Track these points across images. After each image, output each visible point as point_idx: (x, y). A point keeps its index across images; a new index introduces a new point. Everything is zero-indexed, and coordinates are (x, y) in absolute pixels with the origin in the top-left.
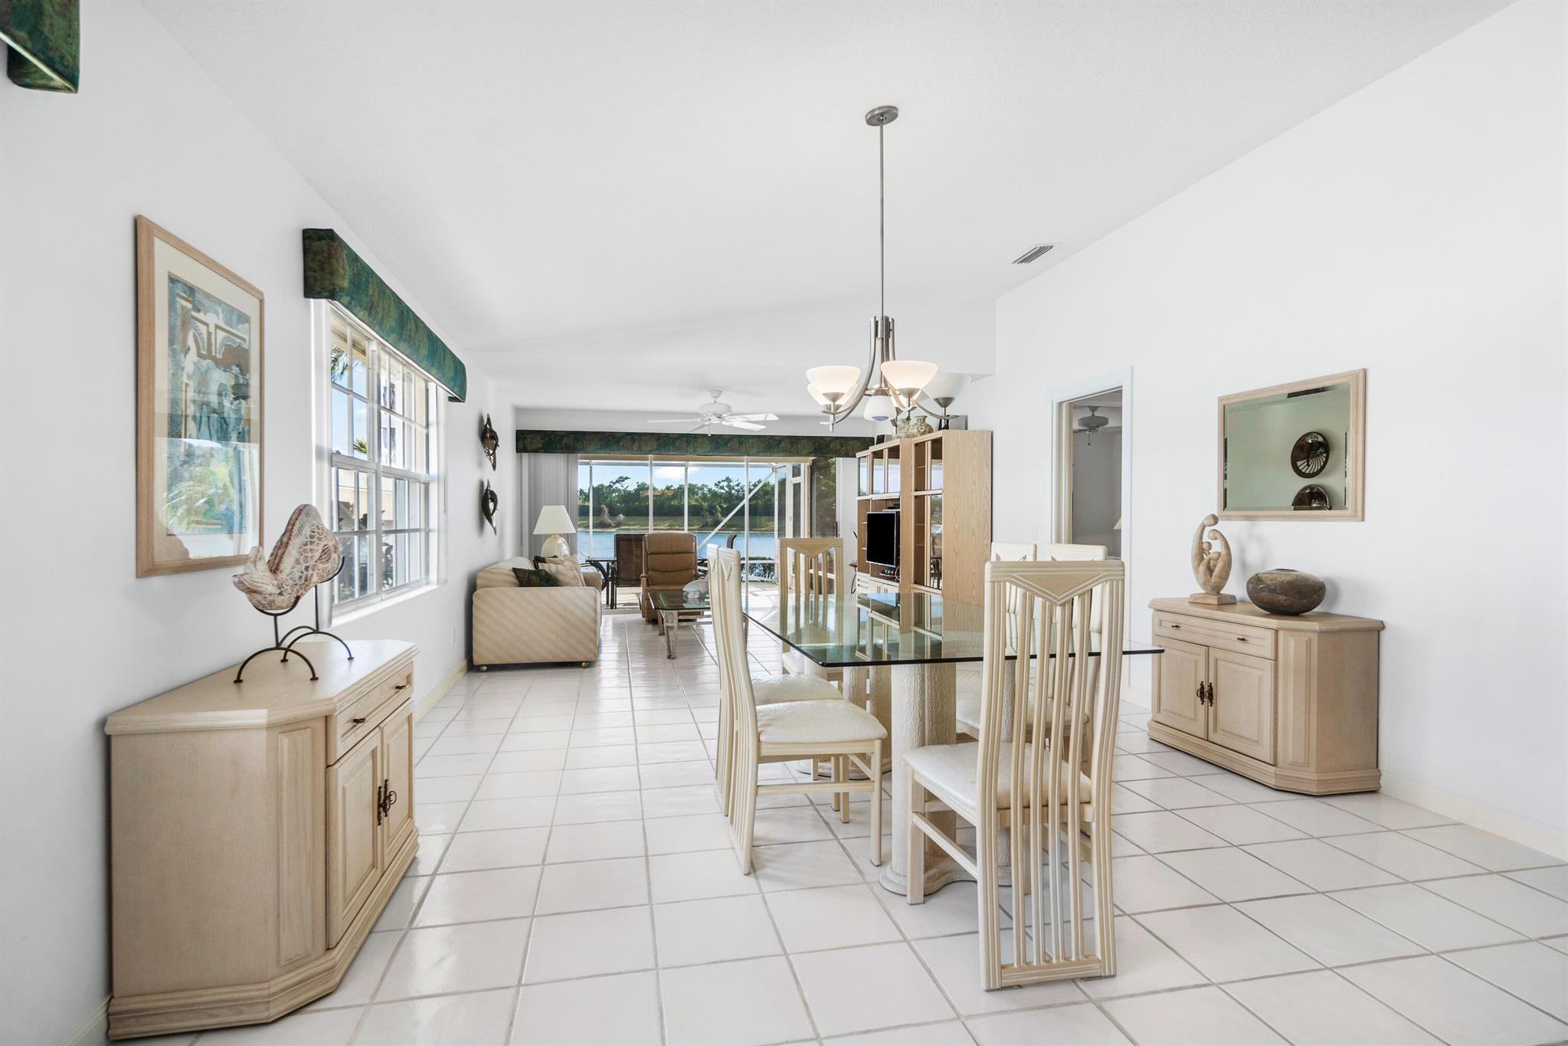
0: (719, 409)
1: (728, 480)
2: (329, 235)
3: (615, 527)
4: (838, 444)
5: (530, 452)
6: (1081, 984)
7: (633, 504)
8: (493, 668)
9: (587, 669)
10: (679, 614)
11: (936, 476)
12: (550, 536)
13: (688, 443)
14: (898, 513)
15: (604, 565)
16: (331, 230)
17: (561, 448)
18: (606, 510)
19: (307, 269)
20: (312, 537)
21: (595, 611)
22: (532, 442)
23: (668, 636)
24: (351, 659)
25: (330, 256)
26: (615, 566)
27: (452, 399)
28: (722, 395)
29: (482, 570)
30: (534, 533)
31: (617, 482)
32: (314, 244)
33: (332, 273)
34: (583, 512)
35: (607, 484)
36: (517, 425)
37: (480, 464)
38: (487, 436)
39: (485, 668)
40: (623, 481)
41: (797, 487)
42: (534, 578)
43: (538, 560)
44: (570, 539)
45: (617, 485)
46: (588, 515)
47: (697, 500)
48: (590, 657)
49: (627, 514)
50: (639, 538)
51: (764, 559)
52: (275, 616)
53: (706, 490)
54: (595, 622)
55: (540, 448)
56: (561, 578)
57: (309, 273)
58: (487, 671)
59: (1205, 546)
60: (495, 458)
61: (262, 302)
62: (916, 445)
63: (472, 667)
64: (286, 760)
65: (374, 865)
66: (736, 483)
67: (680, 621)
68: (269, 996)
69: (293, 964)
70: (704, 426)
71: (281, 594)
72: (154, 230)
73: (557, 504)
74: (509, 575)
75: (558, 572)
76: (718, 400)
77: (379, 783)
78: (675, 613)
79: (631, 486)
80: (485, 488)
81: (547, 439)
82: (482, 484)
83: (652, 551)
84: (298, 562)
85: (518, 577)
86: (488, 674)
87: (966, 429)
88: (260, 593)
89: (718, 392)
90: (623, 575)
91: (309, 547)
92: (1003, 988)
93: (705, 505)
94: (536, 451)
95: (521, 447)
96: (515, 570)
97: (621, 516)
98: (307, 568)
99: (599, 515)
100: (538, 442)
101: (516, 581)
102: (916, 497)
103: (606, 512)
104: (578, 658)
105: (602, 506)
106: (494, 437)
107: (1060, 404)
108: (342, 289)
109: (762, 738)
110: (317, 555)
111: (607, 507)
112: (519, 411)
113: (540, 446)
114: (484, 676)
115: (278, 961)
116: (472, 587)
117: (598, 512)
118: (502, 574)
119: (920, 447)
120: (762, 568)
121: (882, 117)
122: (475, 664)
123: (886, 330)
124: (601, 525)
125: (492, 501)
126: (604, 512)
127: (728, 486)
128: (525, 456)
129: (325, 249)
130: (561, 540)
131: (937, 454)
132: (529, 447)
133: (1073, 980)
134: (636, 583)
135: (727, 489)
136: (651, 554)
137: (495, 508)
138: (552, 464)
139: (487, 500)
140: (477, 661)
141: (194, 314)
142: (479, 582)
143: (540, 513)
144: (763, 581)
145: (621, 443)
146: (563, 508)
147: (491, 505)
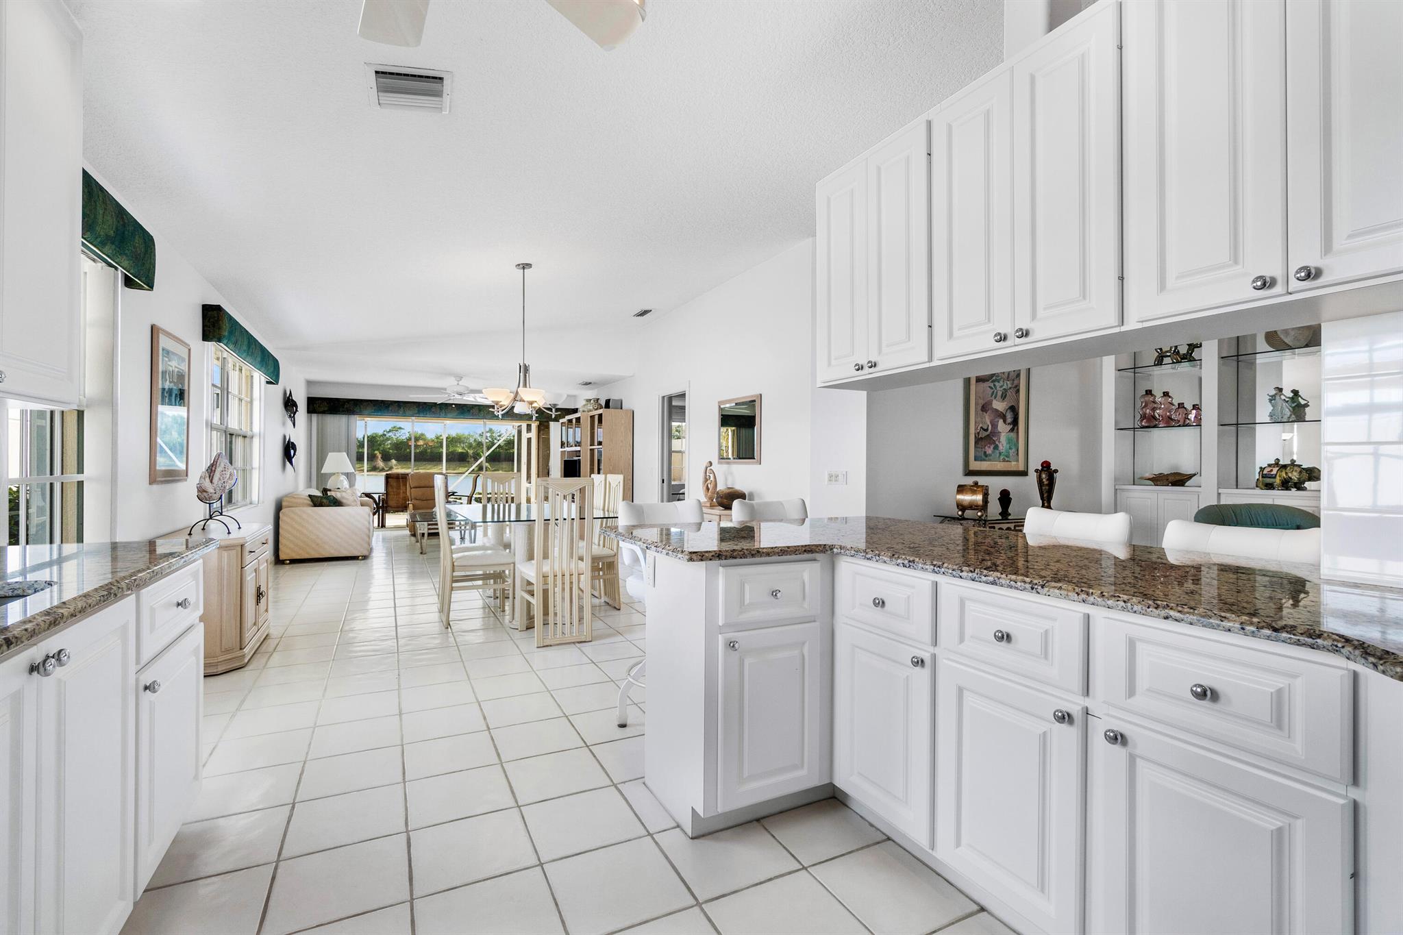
0: (460, 389)
1: (491, 431)
2: (218, 308)
3: (386, 469)
4: (552, 412)
5: (319, 413)
6: (577, 645)
7: (401, 452)
8: (294, 561)
9: (362, 561)
10: (429, 525)
11: (600, 433)
12: (334, 474)
13: (441, 409)
14: (579, 460)
15: (376, 497)
16: (219, 305)
17: (343, 411)
18: (379, 456)
19: (204, 326)
20: (225, 468)
21: (369, 530)
22: (322, 406)
23: (421, 543)
24: (240, 528)
25: (218, 320)
26: (384, 497)
27: (268, 383)
28: (463, 380)
29: (286, 496)
30: (322, 472)
31: (390, 431)
32: (209, 313)
33: (219, 328)
34: (360, 458)
35: (381, 433)
36: (308, 394)
37: (284, 424)
38: (289, 404)
39: (288, 562)
41: (529, 440)
42: (325, 501)
43: (325, 491)
44: (348, 475)
45: (390, 434)
46: (363, 460)
47: (463, 448)
48: (365, 553)
49: (398, 459)
50: (404, 477)
52: (210, 504)
53: (472, 440)
54: (369, 538)
55: (327, 411)
56: (344, 501)
57: (206, 328)
58: (289, 564)
59: (708, 477)
60: (294, 419)
61: (190, 350)
62: (591, 417)
63: (278, 561)
64: (226, 563)
65: (255, 624)
66: (499, 434)
67: (429, 529)
68: (218, 662)
69: (228, 651)
70: (450, 399)
71: (215, 493)
72: (159, 329)
73: (339, 451)
74: (305, 499)
75: (343, 498)
76: (460, 383)
77: (258, 586)
78: (426, 523)
79: (403, 436)
80: (287, 440)
81: (332, 404)
82: (285, 437)
83: (414, 485)
84: (220, 479)
85: (312, 501)
86: (291, 566)
87: (621, 408)
88: (206, 492)
89: (459, 378)
90: (391, 503)
91: (224, 472)
92: (544, 646)
93: (471, 452)
94: (324, 412)
95: (311, 410)
96: (310, 496)
97: (393, 461)
98: (224, 482)
99: (372, 461)
100: (325, 407)
101: (311, 503)
102: (591, 450)
103: (380, 458)
104: (356, 554)
105: (376, 452)
106: (294, 404)
107: (663, 397)
108: (224, 336)
109: (455, 564)
110: (228, 476)
111: (380, 453)
112: (310, 383)
114: (287, 567)
115: (221, 649)
116: (279, 508)
117: (372, 458)
118: (302, 499)
119: (592, 417)
121: (525, 266)
122: (281, 559)
123: (525, 369)
124: (374, 469)
125: (293, 449)
126: (378, 457)
127: (491, 436)
128: (314, 417)
129: (216, 315)
130: (343, 478)
131: (600, 421)
132: (318, 409)
133: (574, 643)
134: (402, 508)
135: (490, 439)
136: (414, 488)
137: (294, 454)
138: (336, 423)
139: (288, 450)
140: (282, 557)
141: (169, 363)
142: (284, 504)
143: (326, 458)
145: (390, 409)
146: (345, 454)
147: (292, 452)
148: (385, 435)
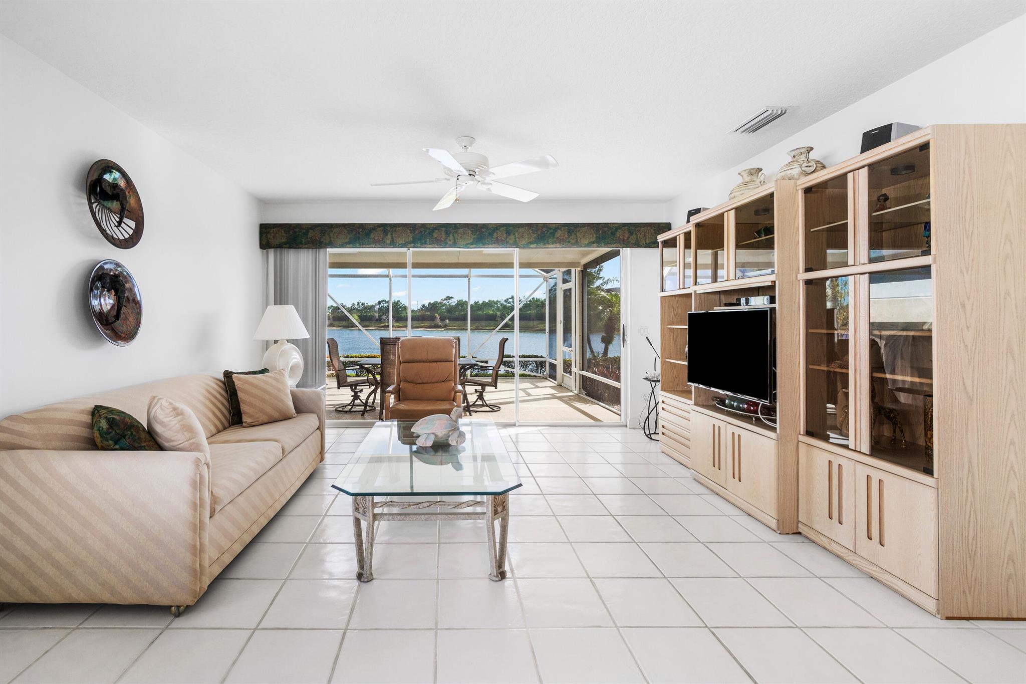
3: (443, 328)
4: (627, 232)
5: (275, 247)
17: (307, 242)
22: (276, 236)
31: (445, 300)
36: (259, 218)
40: (449, 299)
45: (445, 302)
47: (493, 311)
51: (536, 357)
55: (286, 243)
81: (291, 233)
83: (405, 359)
93: (498, 313)
94: (281, 246)
95: (265, 242)
97: (447, 320)
100: (282, 238)
102: (808, 282)
103: (438, 319)
112: (261, 202)
113: (284, 240)
120: (534, 365)
128: (271, 252)
132: (272, 242)
136: (404, 362)
144: (536, 376)
148: (442, 303)
